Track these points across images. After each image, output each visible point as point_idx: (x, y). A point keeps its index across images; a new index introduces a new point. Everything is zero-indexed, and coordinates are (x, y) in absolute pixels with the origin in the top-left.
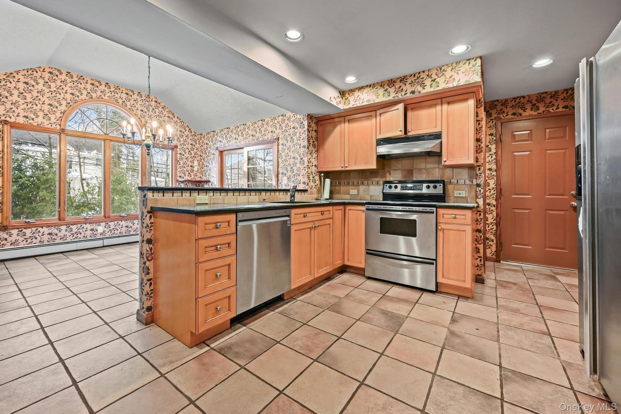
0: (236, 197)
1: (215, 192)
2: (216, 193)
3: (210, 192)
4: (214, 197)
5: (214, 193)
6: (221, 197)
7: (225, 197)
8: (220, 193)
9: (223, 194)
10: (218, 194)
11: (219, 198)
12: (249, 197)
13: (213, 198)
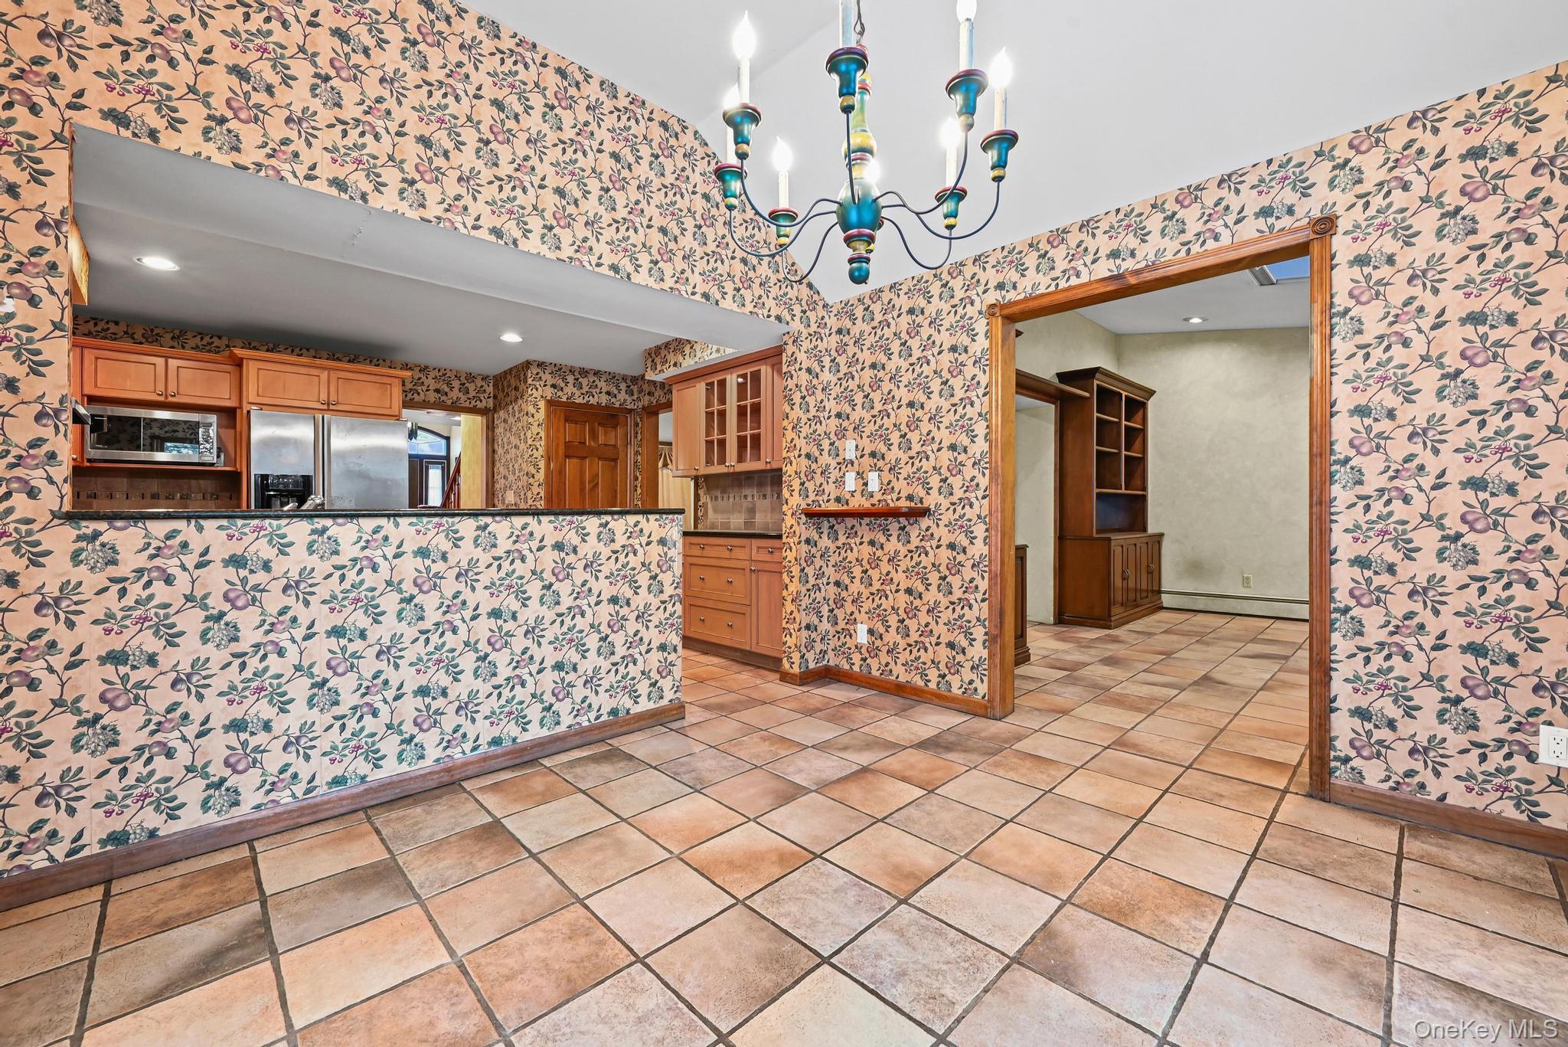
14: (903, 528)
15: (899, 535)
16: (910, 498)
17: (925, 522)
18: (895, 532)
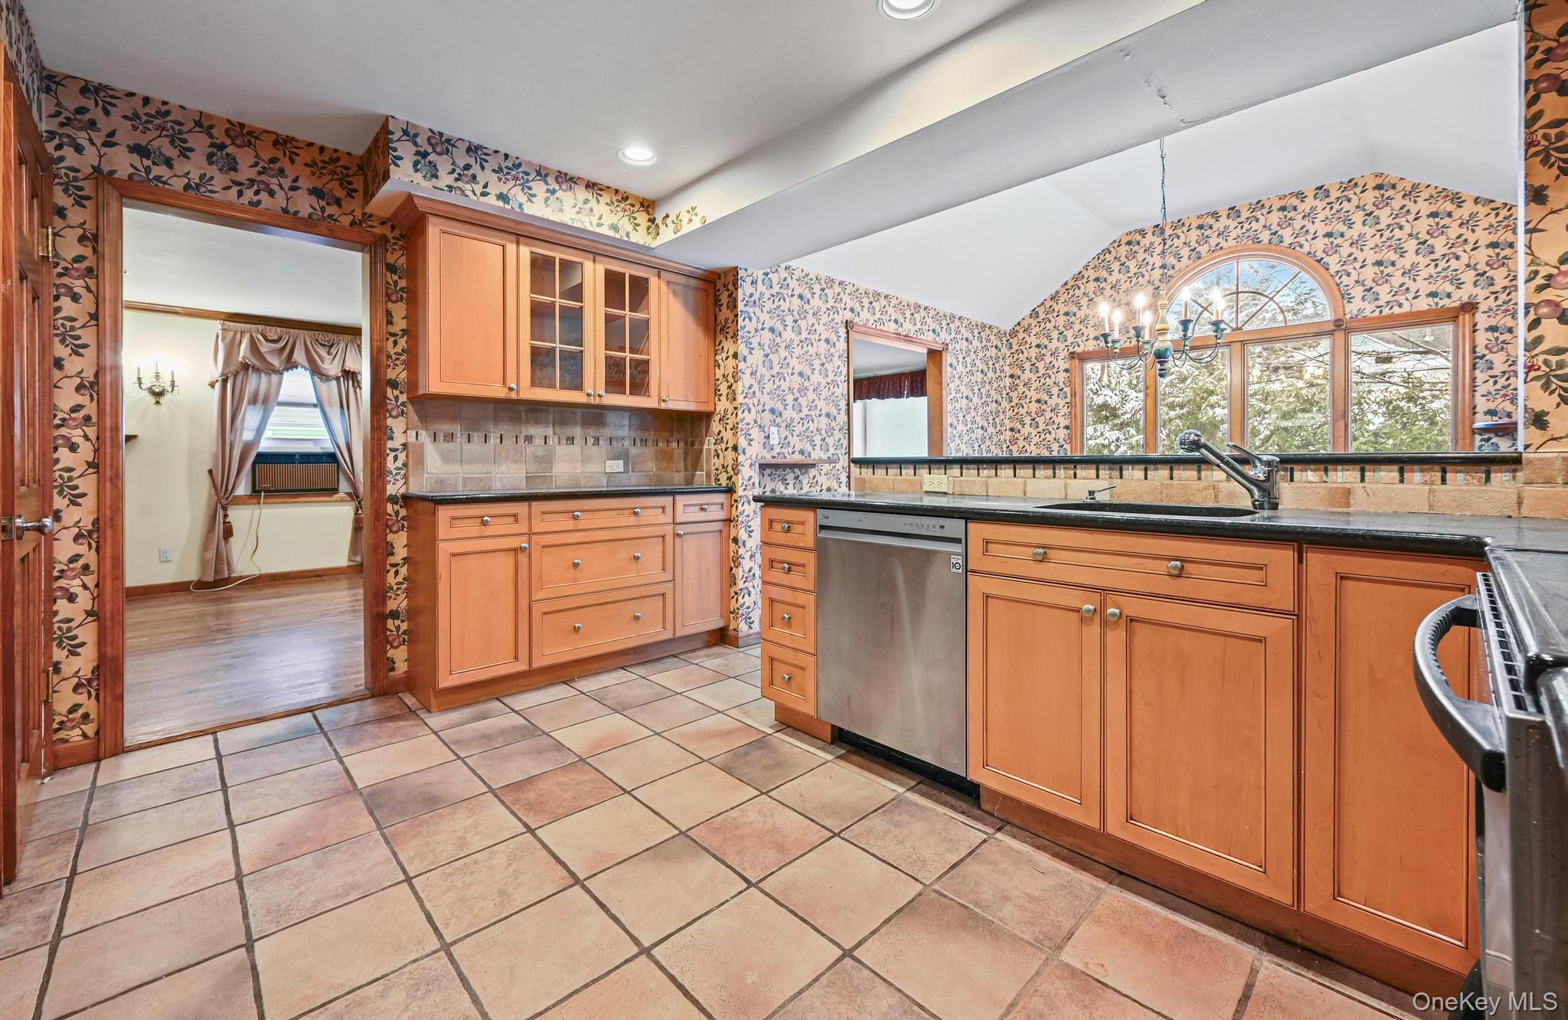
0: (1023, 480)
1: (964, 466)
2: (968, 469)
3: (954, 466)
4: (961, 478)
5: (961, 469)
6: (979, 479)
7: (990, 480)
8: (978, 470)
9: (984, 473)
10: (972, 471)
11: (974, 482)
12: (1069, 481)
13: (960, 481)
14: (797, 478)
15: (795, 483)
16: (802, 452)
17: (813, 472)
18: (791, 481)
